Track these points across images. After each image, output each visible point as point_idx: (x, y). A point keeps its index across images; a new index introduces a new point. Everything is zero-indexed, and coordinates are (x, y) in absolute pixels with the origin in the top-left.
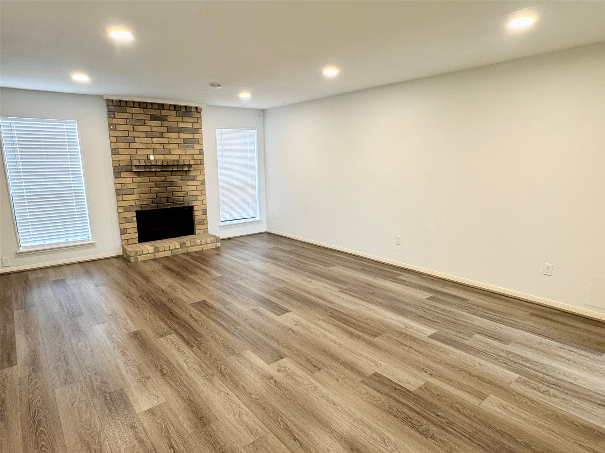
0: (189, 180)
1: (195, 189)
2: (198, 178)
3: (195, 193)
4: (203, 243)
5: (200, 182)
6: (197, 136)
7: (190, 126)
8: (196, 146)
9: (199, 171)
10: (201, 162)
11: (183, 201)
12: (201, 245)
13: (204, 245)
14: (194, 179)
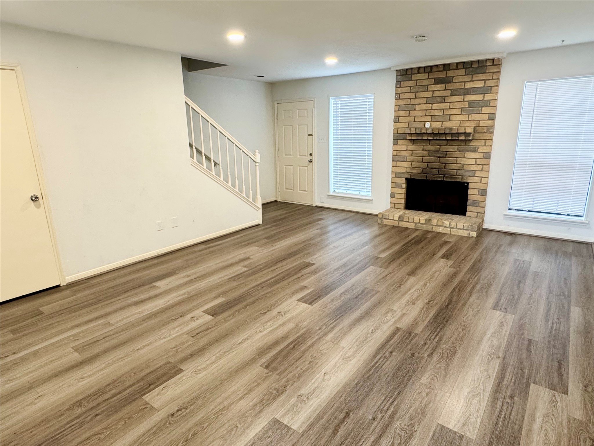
0: (468, 151)
1: (474, 163)
2: (480, 150)
3: (474, 168)
5: (482, 155)
7: (480, 84)
8: (485, 110)
11: (457, 175)
14: (475, 150)
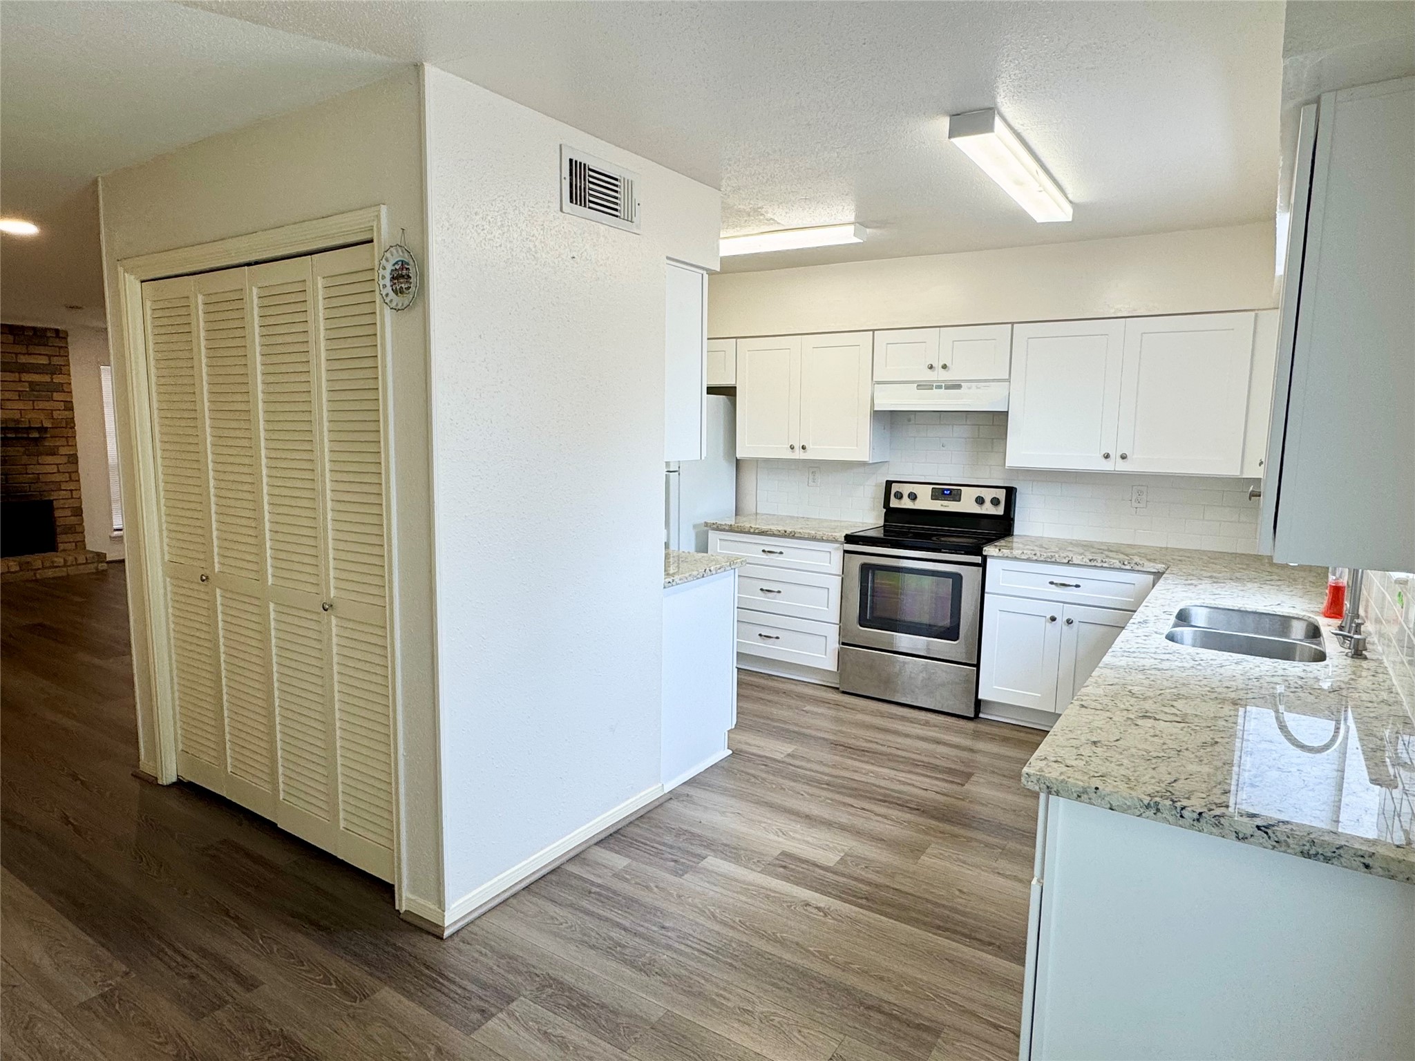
0: (43, 454)
1: (55, 470)
2: (63, 451)
3: (57, 478)
4: (69, 563)
5: (65, 460)
6: (58, 379)
7: (44, 361)
8: (56, 396)
9: (64, 439)
10: (70, 423)
11: (30, 491)
12: (65, 565)
13: (69, 566)
14: (53, 452)
